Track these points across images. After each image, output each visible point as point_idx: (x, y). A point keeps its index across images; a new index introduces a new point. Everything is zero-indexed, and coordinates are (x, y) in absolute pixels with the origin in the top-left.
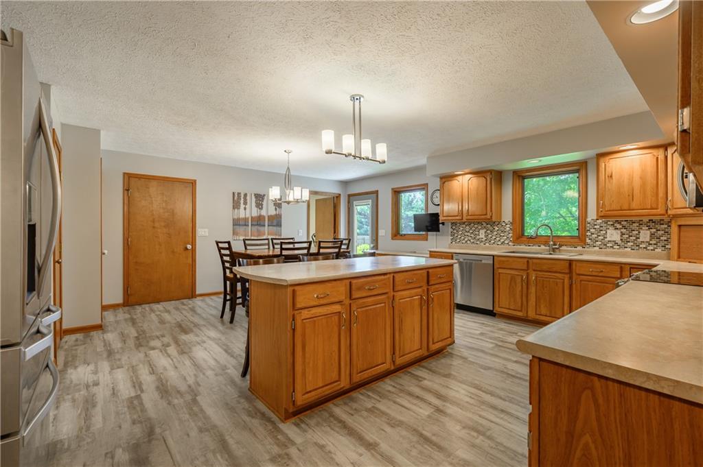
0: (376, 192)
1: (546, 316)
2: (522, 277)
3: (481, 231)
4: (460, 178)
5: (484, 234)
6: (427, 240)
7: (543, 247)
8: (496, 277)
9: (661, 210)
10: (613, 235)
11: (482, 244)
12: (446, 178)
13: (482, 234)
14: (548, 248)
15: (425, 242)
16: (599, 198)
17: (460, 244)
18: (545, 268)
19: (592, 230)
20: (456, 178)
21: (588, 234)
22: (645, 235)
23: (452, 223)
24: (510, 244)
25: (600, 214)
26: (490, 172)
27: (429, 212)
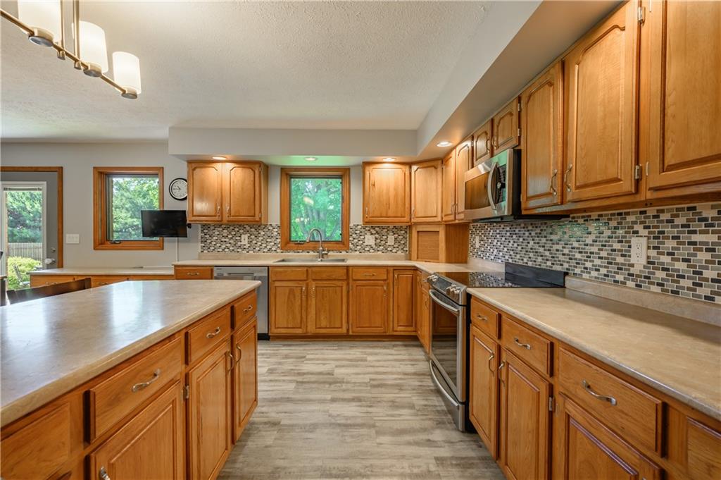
0: (60, 170)
1: (326, 328)
2: (302, 289)
3: (243, 236)
4: (218, 166)
5: (247, 240)
6: (163, 249)
7: (311, 253)
8: (272, 292)
9: (406, 219)
10: (370, 240)
11: (245, 252)
12: (198, 163)
13: (245, 239)
14: (316, 254)
15: (161, 251)
16: (365, 204)
17: (215, 253)
18: (324, 276)
19: (354, 235)
20: (214, 165)
21: (351, 239)
22: (391, 240)
23: (203, 226)
24: (278, 251)
25: (367, 220)
26: (260, 163)
27: (165, 209)
